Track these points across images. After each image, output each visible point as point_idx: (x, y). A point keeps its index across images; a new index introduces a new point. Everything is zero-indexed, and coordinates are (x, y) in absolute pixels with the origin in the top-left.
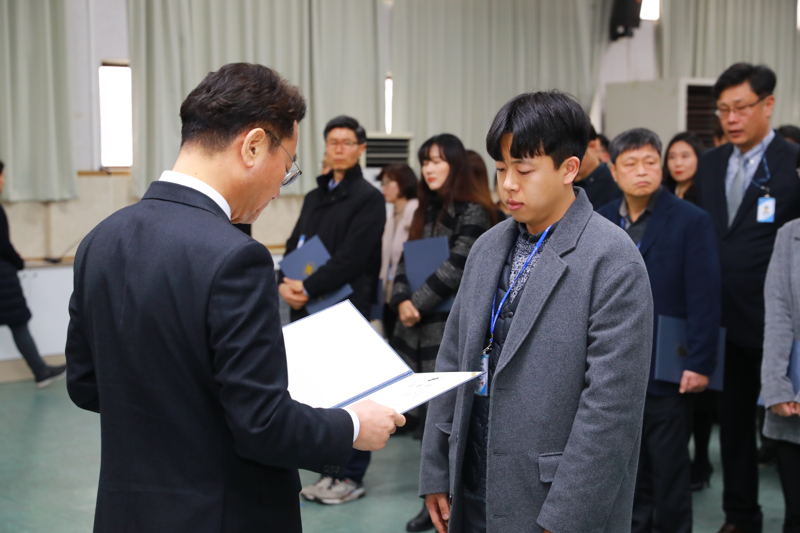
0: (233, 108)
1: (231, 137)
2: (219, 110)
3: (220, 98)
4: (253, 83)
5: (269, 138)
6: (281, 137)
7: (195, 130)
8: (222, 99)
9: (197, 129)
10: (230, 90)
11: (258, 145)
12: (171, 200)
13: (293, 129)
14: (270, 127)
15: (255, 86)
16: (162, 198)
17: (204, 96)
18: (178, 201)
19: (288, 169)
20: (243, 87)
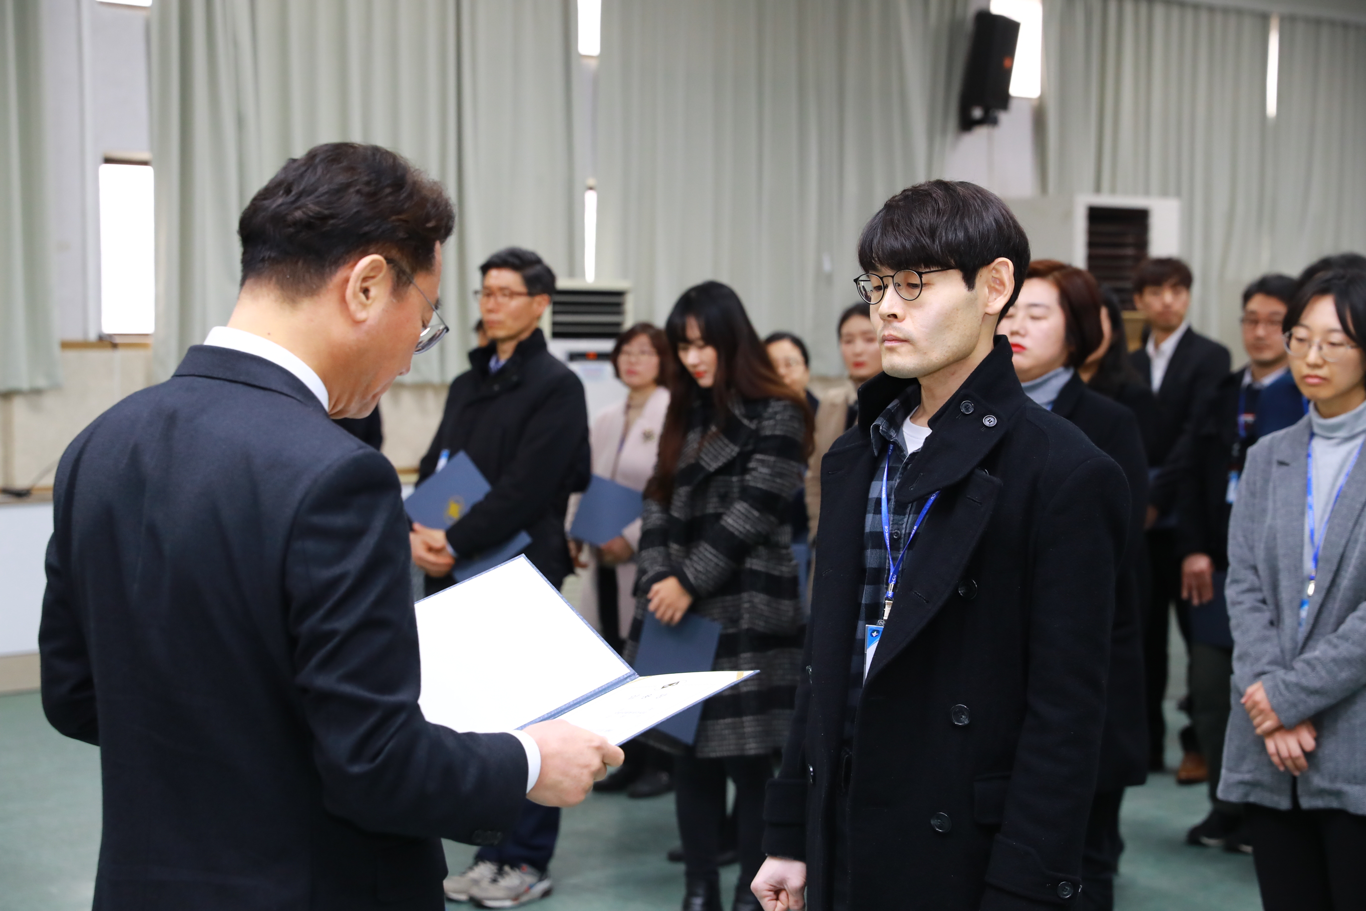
0: (332, 222)
1: (328, 270)
2: (308, 225)
3: (307, 205)
4: (366, 179)
5: (393, 271)
6: (414, 270)
7: (266, 258)
8: (311, 206)
9: (269, 257)
10: (324, 191)
11: (374, 284)
12: (224, 377)
13: (434, 255)
14: (395, 254)
15: (368, 183)
16: (210, 374)
17: (280, 201)
18: (237, 379)
19: (426, 322)
20: (348, 185)
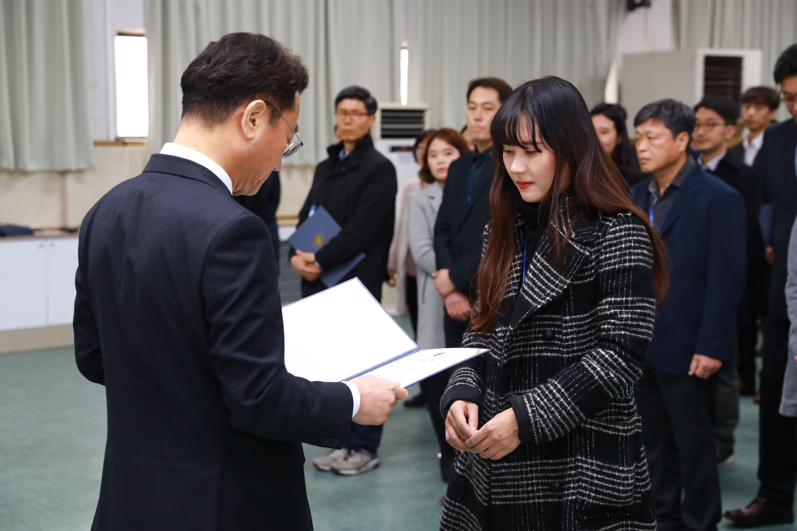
0: (233, 80)
1: (231, 108)
2: (220, 81)
3: (219, 69)
4: (254, 54)
5: (269, 109)
6: (282, 109)
7: (195, 101)
8: (222, 70)
9: (197, 100)
10: (231, 61)
11: (258, 117)
12: (169, 172)
13: (294, 100)
14: (271, 99)
15: (255, 57)
16: (161, 171)
17: (204, 67)
18: (177, 174)
19: (289, 140)
20: (244, 58)
